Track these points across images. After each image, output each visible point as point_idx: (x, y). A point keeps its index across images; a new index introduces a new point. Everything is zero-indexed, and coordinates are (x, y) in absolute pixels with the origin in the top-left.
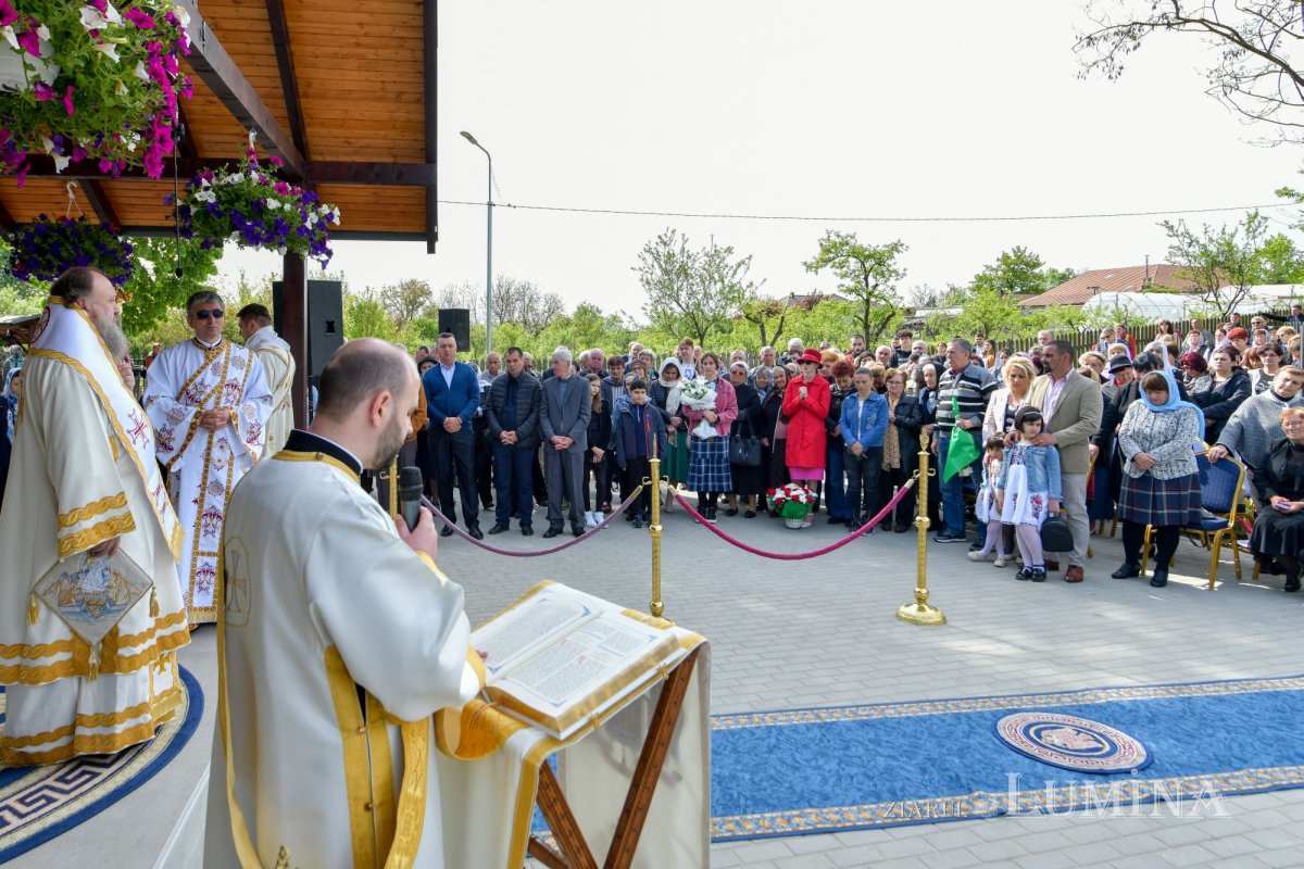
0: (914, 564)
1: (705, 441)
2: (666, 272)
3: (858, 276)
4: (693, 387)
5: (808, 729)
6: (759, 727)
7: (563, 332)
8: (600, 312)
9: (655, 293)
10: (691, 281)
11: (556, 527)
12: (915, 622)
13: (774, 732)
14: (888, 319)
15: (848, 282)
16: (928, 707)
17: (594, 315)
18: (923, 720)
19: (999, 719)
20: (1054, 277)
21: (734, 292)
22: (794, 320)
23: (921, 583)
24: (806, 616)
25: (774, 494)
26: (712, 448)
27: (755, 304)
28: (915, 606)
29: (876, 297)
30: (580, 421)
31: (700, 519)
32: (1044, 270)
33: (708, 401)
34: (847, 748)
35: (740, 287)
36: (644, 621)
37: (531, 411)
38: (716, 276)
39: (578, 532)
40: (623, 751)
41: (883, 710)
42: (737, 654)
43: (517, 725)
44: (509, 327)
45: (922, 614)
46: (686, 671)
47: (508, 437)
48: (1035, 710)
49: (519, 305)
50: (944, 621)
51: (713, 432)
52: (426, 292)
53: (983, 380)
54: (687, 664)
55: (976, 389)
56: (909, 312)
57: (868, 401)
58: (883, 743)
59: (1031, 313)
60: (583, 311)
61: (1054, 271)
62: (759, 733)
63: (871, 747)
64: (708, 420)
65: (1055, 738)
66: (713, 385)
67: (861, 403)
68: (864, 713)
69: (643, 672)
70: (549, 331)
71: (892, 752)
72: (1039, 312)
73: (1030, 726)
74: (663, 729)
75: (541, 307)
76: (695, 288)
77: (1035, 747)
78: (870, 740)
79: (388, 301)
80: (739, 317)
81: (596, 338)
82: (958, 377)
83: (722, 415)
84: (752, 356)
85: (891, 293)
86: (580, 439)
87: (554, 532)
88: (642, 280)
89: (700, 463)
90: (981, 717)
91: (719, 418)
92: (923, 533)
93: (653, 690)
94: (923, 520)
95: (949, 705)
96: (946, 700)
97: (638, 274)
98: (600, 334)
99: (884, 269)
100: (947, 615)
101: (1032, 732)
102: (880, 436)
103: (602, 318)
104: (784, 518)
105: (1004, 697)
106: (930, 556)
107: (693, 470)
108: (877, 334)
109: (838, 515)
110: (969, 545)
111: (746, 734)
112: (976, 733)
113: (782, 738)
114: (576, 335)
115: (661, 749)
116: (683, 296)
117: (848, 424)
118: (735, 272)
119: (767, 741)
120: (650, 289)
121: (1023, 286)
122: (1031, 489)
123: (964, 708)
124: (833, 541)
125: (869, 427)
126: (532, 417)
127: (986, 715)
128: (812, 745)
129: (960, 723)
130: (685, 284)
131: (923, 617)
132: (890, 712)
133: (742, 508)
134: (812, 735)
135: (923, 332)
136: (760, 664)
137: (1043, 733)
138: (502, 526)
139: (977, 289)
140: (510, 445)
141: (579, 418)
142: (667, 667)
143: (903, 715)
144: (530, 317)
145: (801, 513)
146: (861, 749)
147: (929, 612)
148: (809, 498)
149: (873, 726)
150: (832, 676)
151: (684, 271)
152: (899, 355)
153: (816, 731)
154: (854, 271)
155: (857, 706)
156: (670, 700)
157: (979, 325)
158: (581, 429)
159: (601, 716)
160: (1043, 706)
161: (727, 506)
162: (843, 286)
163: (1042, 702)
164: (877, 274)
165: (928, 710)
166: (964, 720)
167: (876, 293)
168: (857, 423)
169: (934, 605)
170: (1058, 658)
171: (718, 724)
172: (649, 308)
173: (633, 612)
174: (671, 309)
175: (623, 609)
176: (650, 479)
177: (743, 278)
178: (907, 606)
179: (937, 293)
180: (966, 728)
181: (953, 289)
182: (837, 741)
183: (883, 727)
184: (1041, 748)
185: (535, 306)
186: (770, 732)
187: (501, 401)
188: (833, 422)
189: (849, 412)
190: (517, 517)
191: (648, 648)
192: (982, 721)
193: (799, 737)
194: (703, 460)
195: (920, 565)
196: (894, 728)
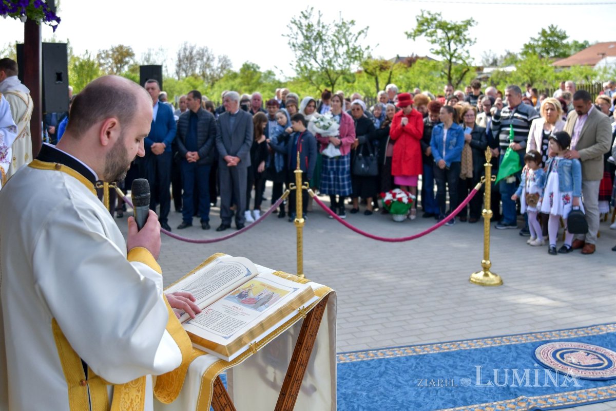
0: (482, 244)
1: (332, 158)
2: (307, 38)
3: (443, 43)
4: (322, 120)
5: (407, 360)
6: (373, 360)
7: (231, 83)
8: (259, 68)
9: (299, 53)
10: (325, 44)
11: (226, 223)
12: (482, 284)
13: (384, 363)
14: (465, 73)
15: (437, 47)
16: (489, 342)
17: (255, 71)
18: (486, 350)
19: (537, 348)
20: (576, 46)
21: (356, 52)
22: (399, 74)
23: (486, 257)
24: (407, 282)
25: (385, 196)
26: (338, 163)
27: (371, 61)
28: (482, 273)
29: (456, 57)
30: (245, 145)
31: (333, 216)
32: (569, 41)
33: (333, 131)
34: (434, 371)
35: (361, 49)
36: (289, 279)
37: (208, 137)
38: (343, 41)
39: (240, 226)
40: (274, 373)
41: (459, 345)
42: (358, 310)
43: (198, 353)
44: (192, 80)
45: (486, 278)
46: (319, 312)
47: (192, 156)
48: (560, 340)
49: (199, 63)
50: (501, 283)
51: (338, 153)
52: (130, 54)
53: (530, 113)
54: (320, 308)
55: (525, 120)
56: (479, 69)
57: (450, 129)
58: (458, 367)
59: (560, 71)
60: (247, 67)
61: (576, 42)
62: (373, 364)
63: (450, 370)
64: (333, 144)
65: (573, 358)
66: (337, 118)
67: (445, 131)
68: (446, 347)
69: (289, 313)
70: (222, 83)
71: (464, 373)
72: (566, 70)
73: (557, 351)
74: (303, 354)
75: (216, 64)
76: (328, 49)
77: (560, 365)
78: (450, 366)
79: (102, 61)
80: (360, 72)
81: (256, 87)
82: (513, 111)
83: (344, 140)
84: (369, 99)
85: (467, 55)
86: (245, 158)
87: (224, 227)
88: (289, 43)
89: (329, 174)
90: (525, 347)
91: (341, 143)
92: (487, 222)
93: (295, 326)
94: (487, 212)
95: (504, 340)
96: (502, 337)
97: (287, 39)
98: (259, 84)
99: (461, 38)
100: (503, 278)
101: (558, 356)
102: (459, 153)
103: (260, 73)
104: (392, 214)
105: (541, 333)
106: (493, 238)
107: (325, 179)
108: (457, 84)
109: (430, 211)
110: (519, 231)
111: (363, 365)
112: (521, 358)
113: (389, 366)
114: (241, 84)
115: (301, 368)
116: (319, 55)
117: (436, 146)
118: (357, 39)
119: (379, 369)
120: (295, 50)
121: (555, 52)
122: (561, 189)
123: (514, 341)
124: (426, 229)
125: (451, 147)
126: (209, 142)
127: (528, 345)
128: (410, 371)
129: (510, 352)
130: (321, 46)
131: (487, 281)
132: (464, 346)
133: (362, 208)
134: (410, 364)
135: (489, 83)
136: (375, 316)
137: (565, 356)
138: (187, 223)
139: (525, 53)
140: (193, 162)
141: (244, 142)
142: (305, 309)
143: (473, 348)
144: (208, 72)
145: (404, 210)
146: (443, 372)
147: (491, 276)
148: (410, 200)
149: (453, 356)
150: (424, 323)
151: (319, 37)
152: (471, 98)
153: (413, 361)
154: (440, 39)
155: (442, 343)
156: (308, 333)
157: (526, 78)
158: (246, 151)
159: (257, 345)
160: (566, 337)
161: (351, 207)
162: (433, 49)
163: (565, 335)
164: (457, 41)
165: (489, 344)
166: (513, 349)
167: (456, 55)
168: (442, 145)
169: (494, 271)
170: (576, 305)
171: (344, 358)
172: (295, 64)
173: (281, 273)
174: (311, 64)
175: (274, 271)
176: (295, 185)
177: (361, 43)
178: (477, 273)
179: (498, 57)
180: (515, 355)
181: (509, 54)
182: (427, 367)
183: (459, 356)
184: (564, 366)
185: (212, 64)
186: (381, 363)
187: (184, 131)
188: (425, 145)
189: (437, 137)
190: (198, 217)
191: (291, 297)
192: (526, 350)
193: (401, 365)
194: (332, 172)
195: (485, 244)
196: (466, 357)
